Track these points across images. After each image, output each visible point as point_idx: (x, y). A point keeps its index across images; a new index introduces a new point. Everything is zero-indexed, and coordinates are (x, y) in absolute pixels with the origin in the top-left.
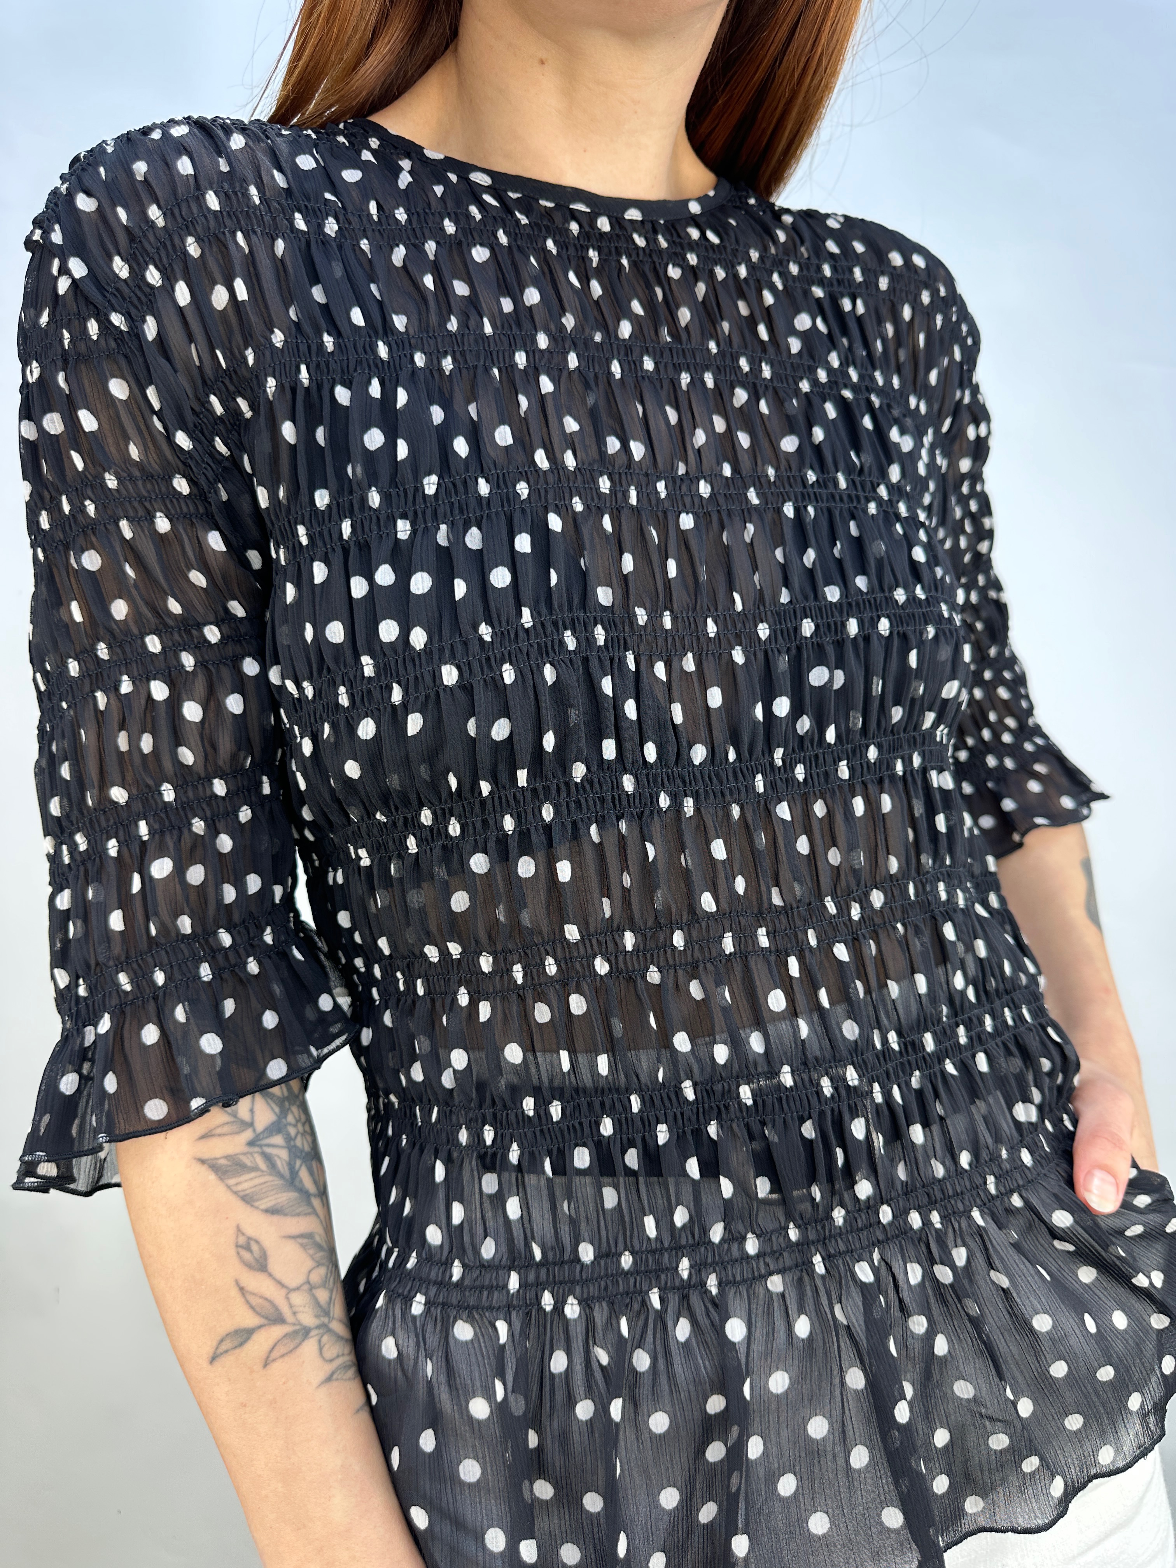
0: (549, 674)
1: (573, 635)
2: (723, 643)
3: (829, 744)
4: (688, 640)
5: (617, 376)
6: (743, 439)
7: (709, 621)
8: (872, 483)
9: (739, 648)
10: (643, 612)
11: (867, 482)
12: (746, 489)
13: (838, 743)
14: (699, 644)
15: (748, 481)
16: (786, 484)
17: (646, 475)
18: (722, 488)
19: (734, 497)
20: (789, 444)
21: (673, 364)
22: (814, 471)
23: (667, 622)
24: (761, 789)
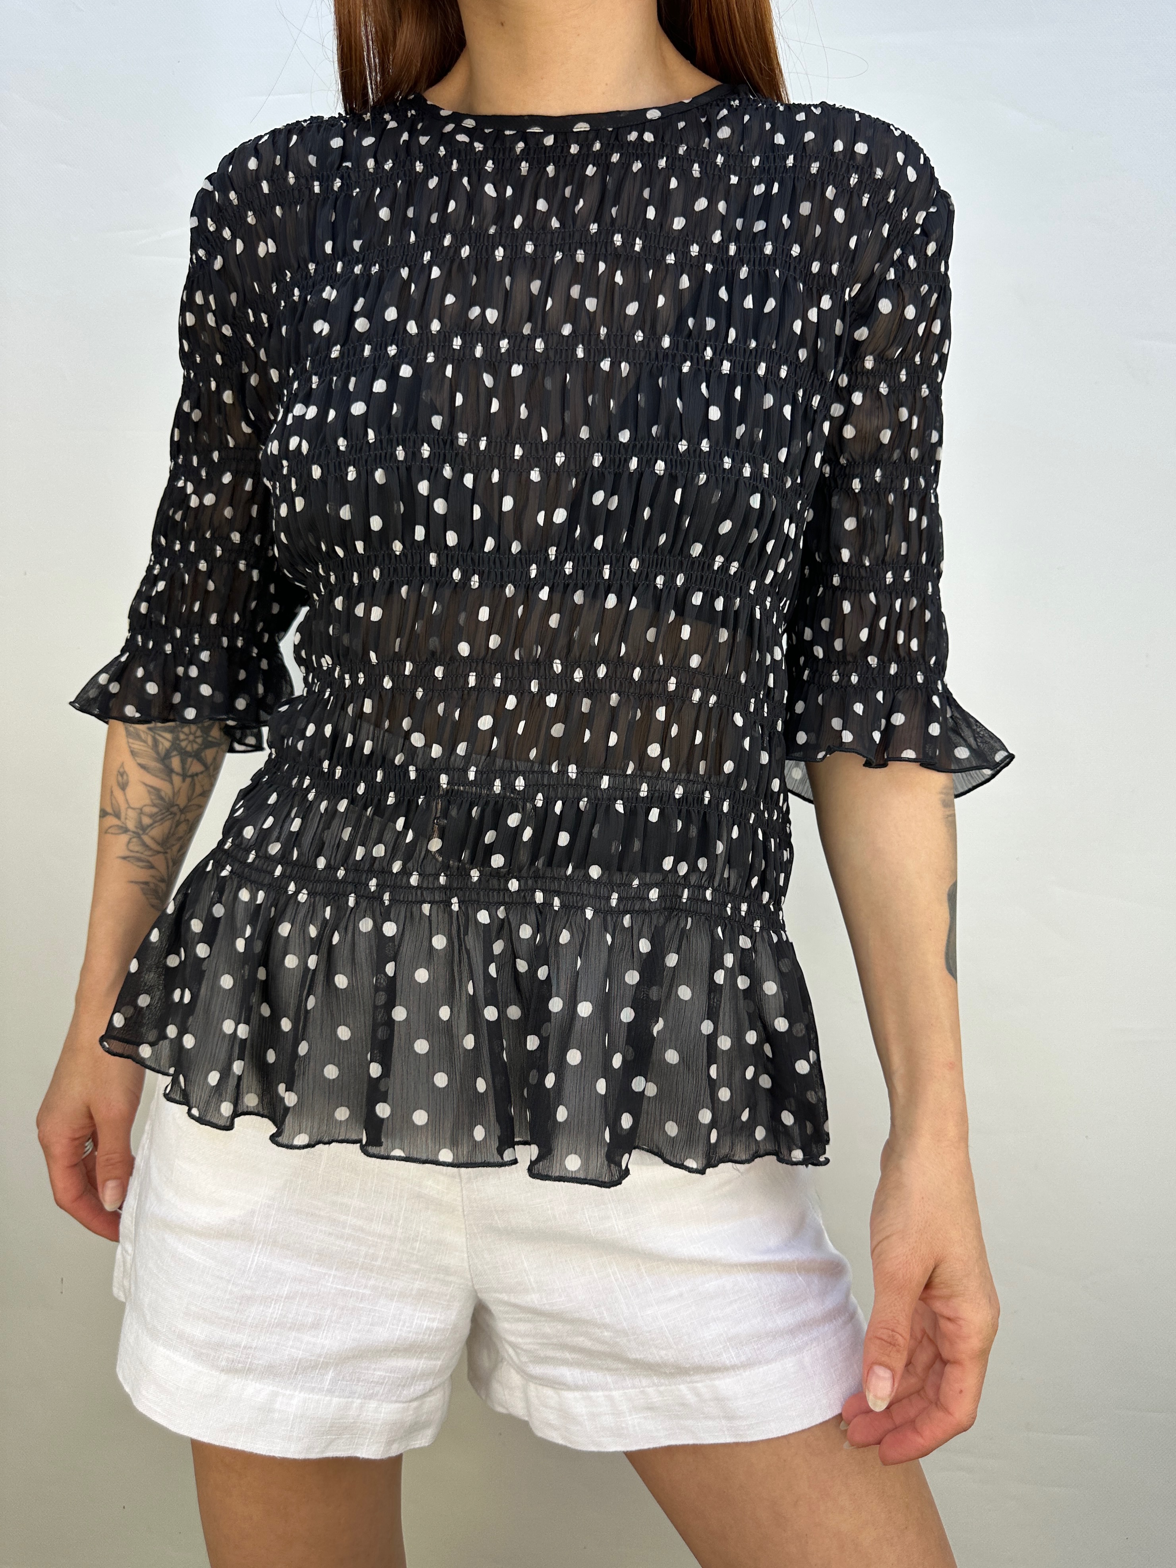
0: (379, 476)
2: (525, 465)
3: (596, 550)
4: (496, 460)
5: (499, 259)
6: (591, 304)
7: (517, 447)
8: (697, 345)
9: (537, 469)
10: (465, 436)
11: (692, 343)
12: (577, 346)
13: (605, 551)
14: (505, 463)
15: (580, 338)
16: (612, 343)
17: (494, 335)
18: (555, 345)
19: (564, 351)
20: (632, 309)
21: (552, 245)
22: (643, 332)
23: (483, 445)
24: (533, 575)
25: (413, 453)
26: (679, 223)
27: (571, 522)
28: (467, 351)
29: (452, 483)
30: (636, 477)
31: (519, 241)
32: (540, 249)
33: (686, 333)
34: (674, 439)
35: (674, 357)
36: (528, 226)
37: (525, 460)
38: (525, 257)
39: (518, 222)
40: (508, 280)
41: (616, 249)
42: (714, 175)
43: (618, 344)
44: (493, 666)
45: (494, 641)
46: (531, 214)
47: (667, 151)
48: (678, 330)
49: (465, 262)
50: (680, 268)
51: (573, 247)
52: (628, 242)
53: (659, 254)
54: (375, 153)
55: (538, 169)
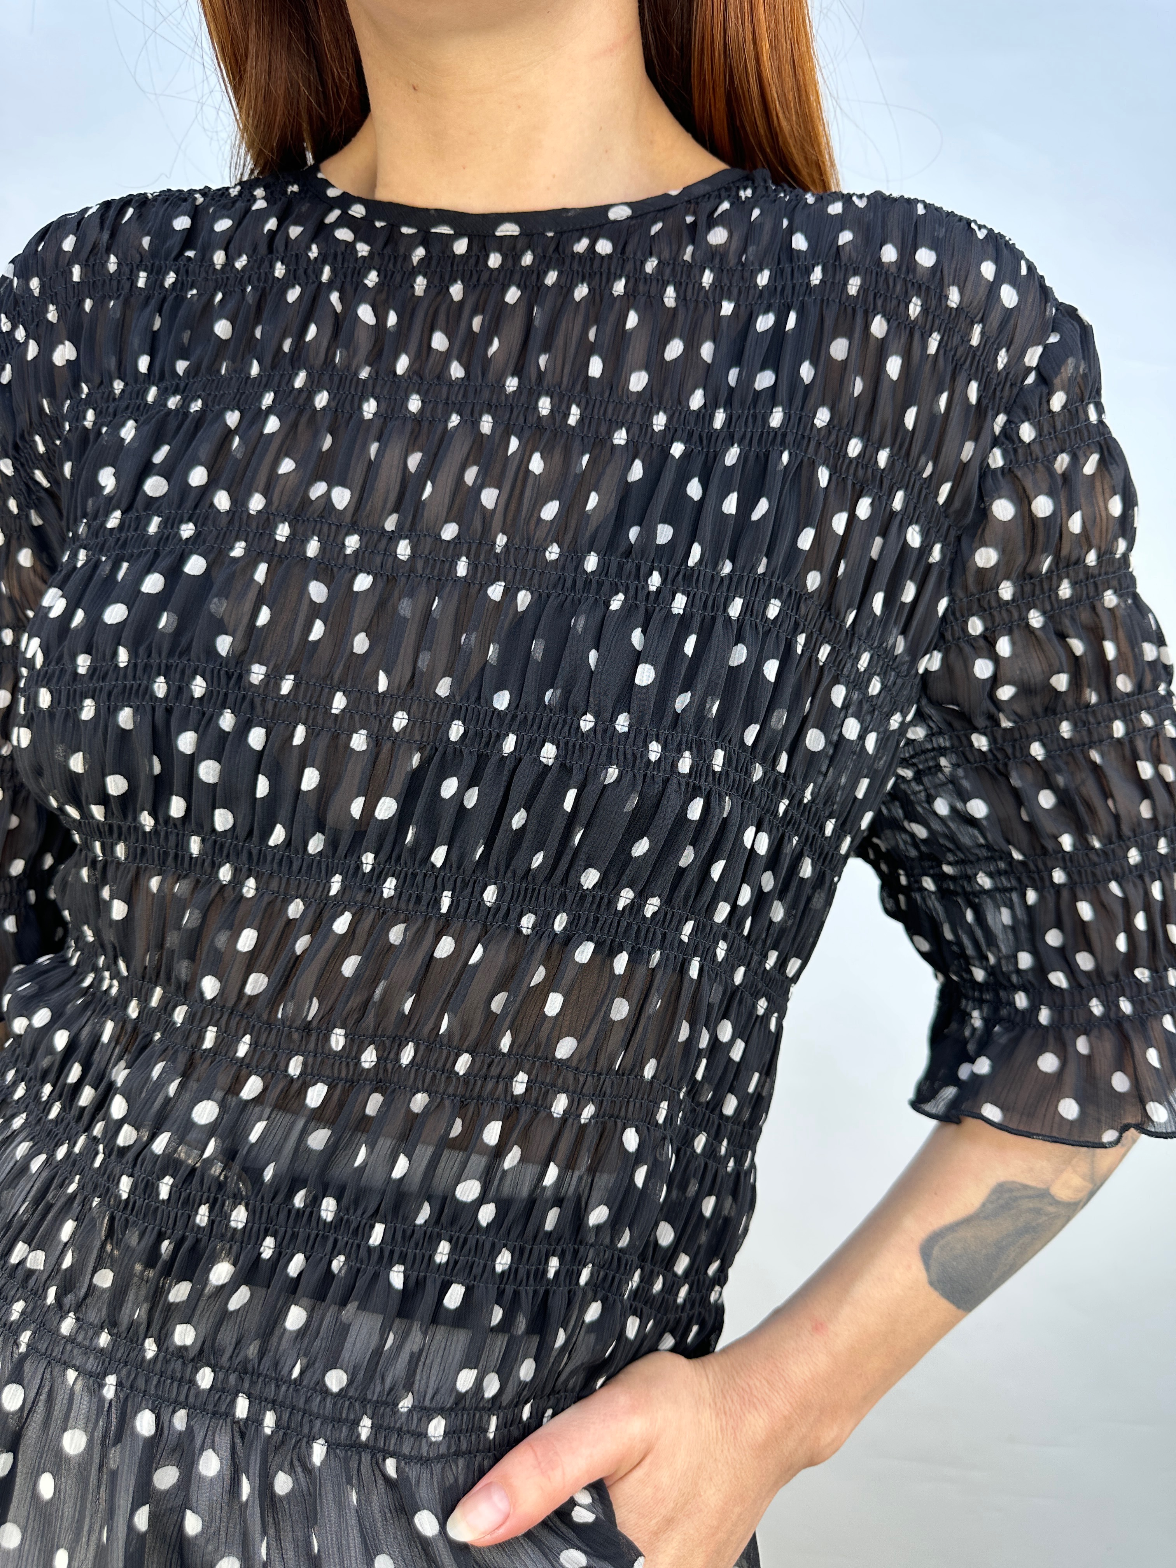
0: (127, 718)
1: (167, 682)
2: (346, 724)
3: (434, 866)
4: (303, 711)
5: (368, 416)
6: (489, 497)
7: (338, 695)
8: (638, 567)
9: (364, 732)
10: (263, 669)
11: (630, 565)
12: (458, 558)
13: (447, 870)
14: (315, 717)
15: (465, 547)
16: (512, 559)
17: (339, 526)
18: (427, 552)
19: (438, 563)
20: (549, 511)
21: (447, 403)
22: (559, 546)
23: (286, 687)
24: (334, 891)
25: (180, 689)
26: (638, 381)
27: (402, 819)
28: (296, 546)
29: (230, 738)
30: (510, 765)
31: (401, 392)
32: (429, 407)
33: (623, 549)
34: (576, 712)
35: (601, 585)
36: (416, 373)
37: (347, 716)
38: (405, 417)
39: (402, 364)
40: (374, 448)
41: (540, 418)
42: (697, 302)
43: (520, 562)
45: (256, 984)
46: (423, 354)
47: (629, 266)
48: (612, 545)
49: (319, 416)
50: (632, 451)
51: (477, 408)
52: (560, 411)
53: (603, 429)
54: (228, 243)
55: (438, 288)
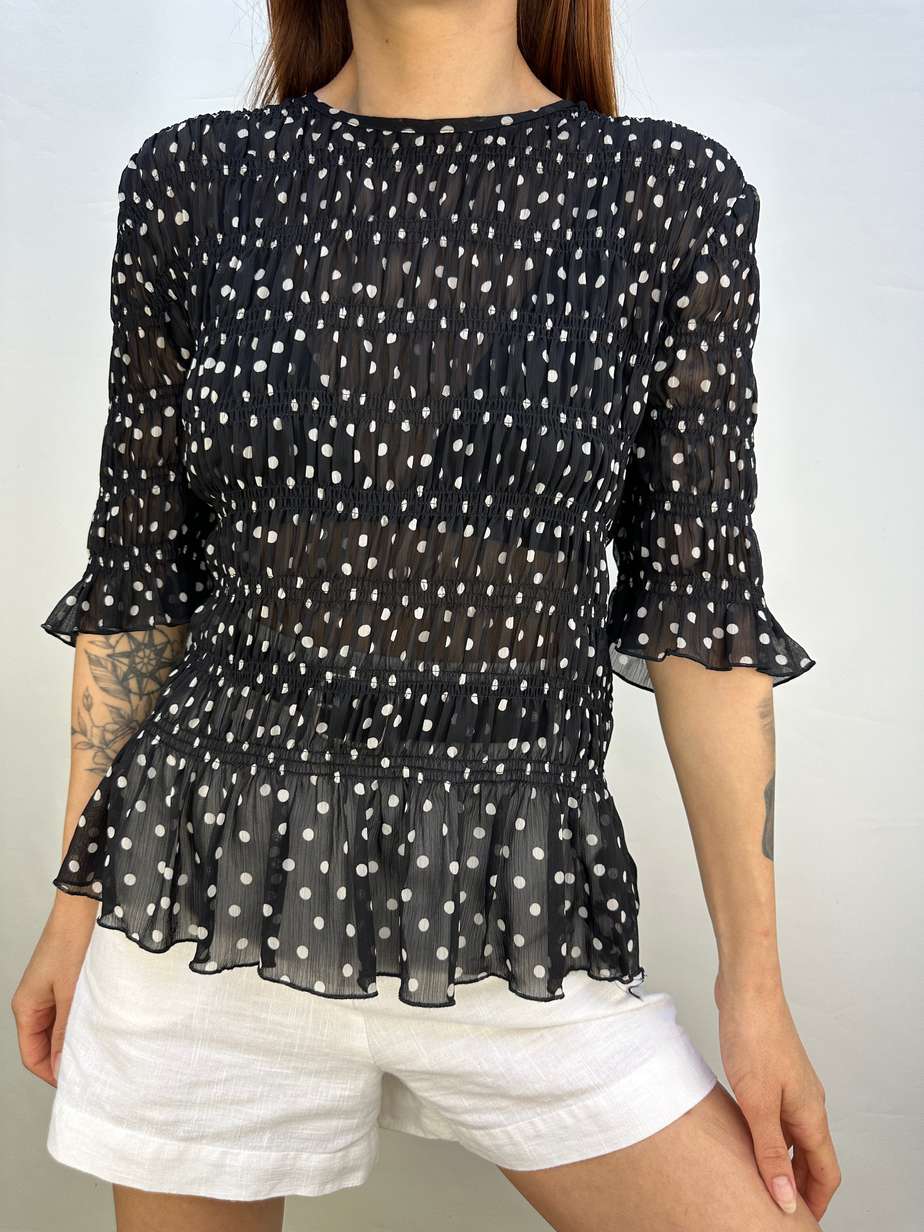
0: (277, 423)
1: (298, 402)
2: (397, 418)
3: (457, 489)
4: (373, 413)
5: (376, 243)
6: (452, 282)
7: (391, 402)
8: (540, 317)
9: (407, 421)
10: (348, 392)
11: (535, 317)
12: (441, 318)
13: (464, 489)
14: (380, 416)
15: (444, 312)
16: (470, 316)
17: (373, 308)
18: (423, 317)
19: (430, 323)
20: (486, 287)
21: (420, 232)
22: (495, 307)
23: (362, 401)
24: (404, 509)
25: (305, 406)
26: (525, 214)
27: (436, 465)
28: (351, 320)
29: (337, 431)
30: (489, 429)
31: (393, 228)
32: (410, 235)
33: (530, 307)
34: (520, 398)
35: (521, 327)
36: (400, 216)
37: (397, 413)
38: (398, 242)
39: (392, 211)
40: (384, 261)
41: (473, 236)
42: (555, 171)
43: (475, 317)
44: (371, 583)
45: (372, 563)
46: (403, 205)
47: (516, 151)
48: (524, 306)
49: (349, 244)
50: (526, 252)
51: (438, 233)
52: (483, 231)
53: (508, 240)
54: (276, 144)
55: (409, 167)
